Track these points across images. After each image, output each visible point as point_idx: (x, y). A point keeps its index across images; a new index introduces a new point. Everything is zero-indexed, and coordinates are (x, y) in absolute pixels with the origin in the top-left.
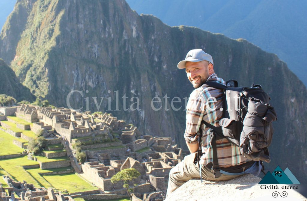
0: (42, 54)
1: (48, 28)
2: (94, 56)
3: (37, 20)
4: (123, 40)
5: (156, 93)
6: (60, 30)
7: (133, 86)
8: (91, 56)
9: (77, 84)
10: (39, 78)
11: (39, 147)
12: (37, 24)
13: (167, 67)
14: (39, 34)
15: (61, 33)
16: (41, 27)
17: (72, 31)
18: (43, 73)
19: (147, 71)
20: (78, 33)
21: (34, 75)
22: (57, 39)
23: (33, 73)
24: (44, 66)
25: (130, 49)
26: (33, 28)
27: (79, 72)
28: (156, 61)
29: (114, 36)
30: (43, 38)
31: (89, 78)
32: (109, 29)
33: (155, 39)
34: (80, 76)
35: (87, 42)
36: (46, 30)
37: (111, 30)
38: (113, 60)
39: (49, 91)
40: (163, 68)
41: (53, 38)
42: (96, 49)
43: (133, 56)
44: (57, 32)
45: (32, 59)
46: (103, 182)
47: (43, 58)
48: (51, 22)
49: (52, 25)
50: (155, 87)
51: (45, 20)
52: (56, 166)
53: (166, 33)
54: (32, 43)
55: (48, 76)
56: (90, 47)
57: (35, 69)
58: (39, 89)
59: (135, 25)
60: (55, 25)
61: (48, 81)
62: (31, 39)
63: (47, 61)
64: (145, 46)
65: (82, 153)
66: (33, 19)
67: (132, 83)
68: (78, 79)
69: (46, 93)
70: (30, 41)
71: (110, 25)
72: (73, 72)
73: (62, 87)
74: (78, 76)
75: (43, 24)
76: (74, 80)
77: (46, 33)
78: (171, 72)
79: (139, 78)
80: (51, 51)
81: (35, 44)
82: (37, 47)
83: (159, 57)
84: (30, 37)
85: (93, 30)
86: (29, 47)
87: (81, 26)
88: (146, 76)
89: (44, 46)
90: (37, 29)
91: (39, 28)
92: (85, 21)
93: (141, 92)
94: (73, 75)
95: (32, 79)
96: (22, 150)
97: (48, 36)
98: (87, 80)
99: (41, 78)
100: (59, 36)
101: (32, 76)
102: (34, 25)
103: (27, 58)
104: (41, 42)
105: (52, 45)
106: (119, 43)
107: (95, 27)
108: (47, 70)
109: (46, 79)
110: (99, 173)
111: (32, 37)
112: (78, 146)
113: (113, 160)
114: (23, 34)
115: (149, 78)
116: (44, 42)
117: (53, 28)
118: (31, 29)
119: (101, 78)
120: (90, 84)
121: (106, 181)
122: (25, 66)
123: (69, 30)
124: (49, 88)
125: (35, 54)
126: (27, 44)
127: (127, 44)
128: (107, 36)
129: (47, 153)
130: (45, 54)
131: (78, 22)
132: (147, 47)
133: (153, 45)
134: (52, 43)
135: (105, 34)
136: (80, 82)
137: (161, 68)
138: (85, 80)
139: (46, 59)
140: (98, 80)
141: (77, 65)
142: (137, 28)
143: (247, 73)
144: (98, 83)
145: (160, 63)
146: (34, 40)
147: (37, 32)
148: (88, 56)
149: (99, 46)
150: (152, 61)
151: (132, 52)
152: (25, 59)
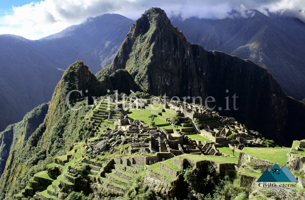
0: (144, 67)
1: (146, 52)
2: (169, 68)
3: (139, 47)
4: (184, 59)
5: (201, 89)
6: (153, 53)
7: (190, 85)
8: (168, 68)
9: (161, 84)
10: (142, 80)
11: (178, 121)
12: (139, 49)
13: (205, 74)
14: (140, 55)
15: (154, 55)
16: (142, 51)
17: (158, 54)
18: (145, 77)
19: (197, 77)
20: (162, 55)
21: (139, 78)
22: (152, 59)
23: (139, 77)
24: (145, 73)
25: (188, 64)
26: (136, 51)
27: (162, 77)
28: (199, 71)
29: (180, 57)
30: (143, 57)
31: (167, 80)
32: (177, 53)
33: (199, 58)
34: (163, 79)
35: (166, 60)
36: (145, 53)
37: (178, 53)
38: (179, 70)
39: (148, 88)
40: (203, 74)
41: (149, 58)
42: (170, 64)
43: (190, 68)
44: (151, 55)
45: (137, 69)
46: (215, 139)
47: (144, 69)
48: (147, 49)
49: (148, 51)
50: (200, 86)
51: (143, 47)
52: (188, 131)
53: (205, 54)
54: (136, 60)
55: (147, 79)
56: (168, 63)
57: (140, 75)
58: (143, 86)
59: (189, 50)
60: (149, 50)
61: (148, 82)
62: (135, 58)
63: (147, 71)
64: (194, 62)
65: (200, 125)
66: (136, 46)
67: (189, 83)
68: (161, 81)
69: (147, 88)
70: (134, 58)
71: (178, 50)
72: (159, 77)
73: (155, 85)
74: (161, 79)
75: (142, 49)
76: (159, 81)
77: (144, 55)
78: (207, 77)
79: (193, 81)
80: (149, 65)
81: (137, 61)
82: (139, 62)
83: (201, 68)
84: (135, 57)
85: (169, 53)
86: (134, 62)
87: (163, 51)
88: (196, 79)
89: (144, 62)
90: (139, 52)
91: (140, 52)
92: (165, 48)
93: (194, 88)
94: (159, 78)
95: (138, 81)
96: (168, 122)
97: (145, 57)
98: (166, 81)
99: (143, 80)
100: (152, 57)
101: (138, 79)
102: (137, 50)
103: (133, 68)
104: (141, 59)
105: (148, 62)
106: (182, 61)
107: (170, 52)
108: (147, 76)
109: (147, 81)
110: (212, 134)
111: (136, 56)
112: (197, 121)
113: (215, 128)
114: (131, 55)
115: (198, 81)
116: (143, 60)
117: (148, 52)
118: (135, 52)
119: (173, 80)
120: (167, 83)
121: (217, 138)
122: (133, 73)
123: (157, 54)
124: (148, 86)
125: (138, 66)
126: (133, 60)
127: (187, 61)
128: (176, 56)
129: (182, 124)
130: (146, 67)
131: (162, 49)
132: (195, 62)
133: (198, 61)
134: (148, 61)
135: (175, 56)
136: (162, 82)
137: (202, 74)
138: (165, 81)
139: (146, 70)
140: (171, 81)
141: (161, 73)
142: (189, 52)
143: (250, 78)
144: (171, 83)
145: (202, 71)
146: (137, 58)
147: (139, 54)
148: (166, 67)
149: (172, 62)
150: (197, 70)
151: (189, 66)
152: (132, 69)
